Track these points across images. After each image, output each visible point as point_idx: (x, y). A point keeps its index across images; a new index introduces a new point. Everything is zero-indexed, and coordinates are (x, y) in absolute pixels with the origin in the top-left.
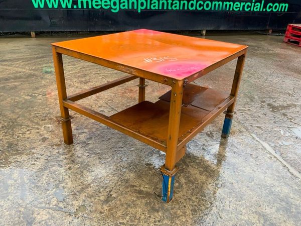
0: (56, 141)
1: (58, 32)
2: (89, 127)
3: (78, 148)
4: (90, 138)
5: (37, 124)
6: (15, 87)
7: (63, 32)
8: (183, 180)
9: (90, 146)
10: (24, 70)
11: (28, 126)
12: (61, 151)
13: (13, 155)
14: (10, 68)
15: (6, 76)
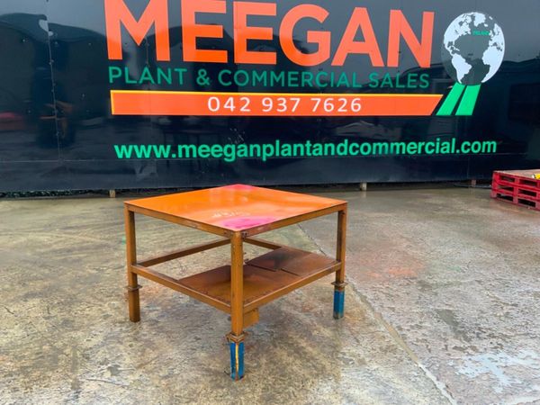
0: (121, 318)
1: (148, 190)
2: (164, 304)
3: (145, 327)
4: (162, 316)
5: (101, 300)
6: (79, 260)
7: (155, 190)
8: (264, 361)
9: (160, 325)
10: (93, 240)
11: (89, 303)
12: (124, 329)
13: (67, 331)
14: (75, 237)
15: (69, 247)
